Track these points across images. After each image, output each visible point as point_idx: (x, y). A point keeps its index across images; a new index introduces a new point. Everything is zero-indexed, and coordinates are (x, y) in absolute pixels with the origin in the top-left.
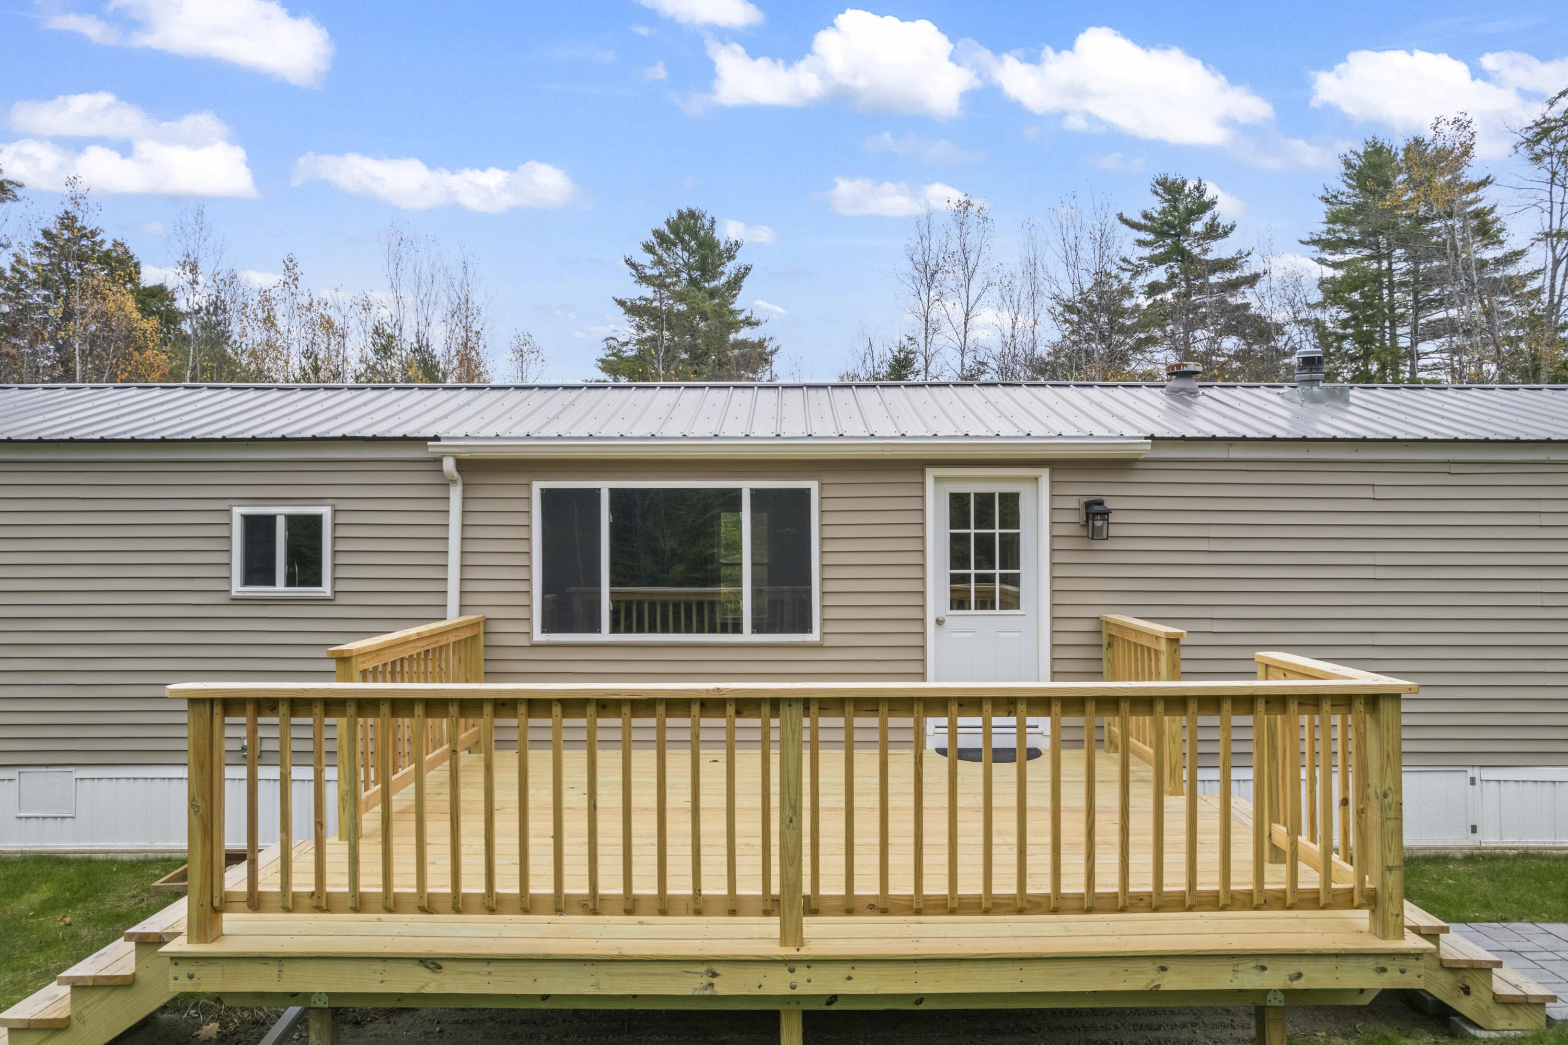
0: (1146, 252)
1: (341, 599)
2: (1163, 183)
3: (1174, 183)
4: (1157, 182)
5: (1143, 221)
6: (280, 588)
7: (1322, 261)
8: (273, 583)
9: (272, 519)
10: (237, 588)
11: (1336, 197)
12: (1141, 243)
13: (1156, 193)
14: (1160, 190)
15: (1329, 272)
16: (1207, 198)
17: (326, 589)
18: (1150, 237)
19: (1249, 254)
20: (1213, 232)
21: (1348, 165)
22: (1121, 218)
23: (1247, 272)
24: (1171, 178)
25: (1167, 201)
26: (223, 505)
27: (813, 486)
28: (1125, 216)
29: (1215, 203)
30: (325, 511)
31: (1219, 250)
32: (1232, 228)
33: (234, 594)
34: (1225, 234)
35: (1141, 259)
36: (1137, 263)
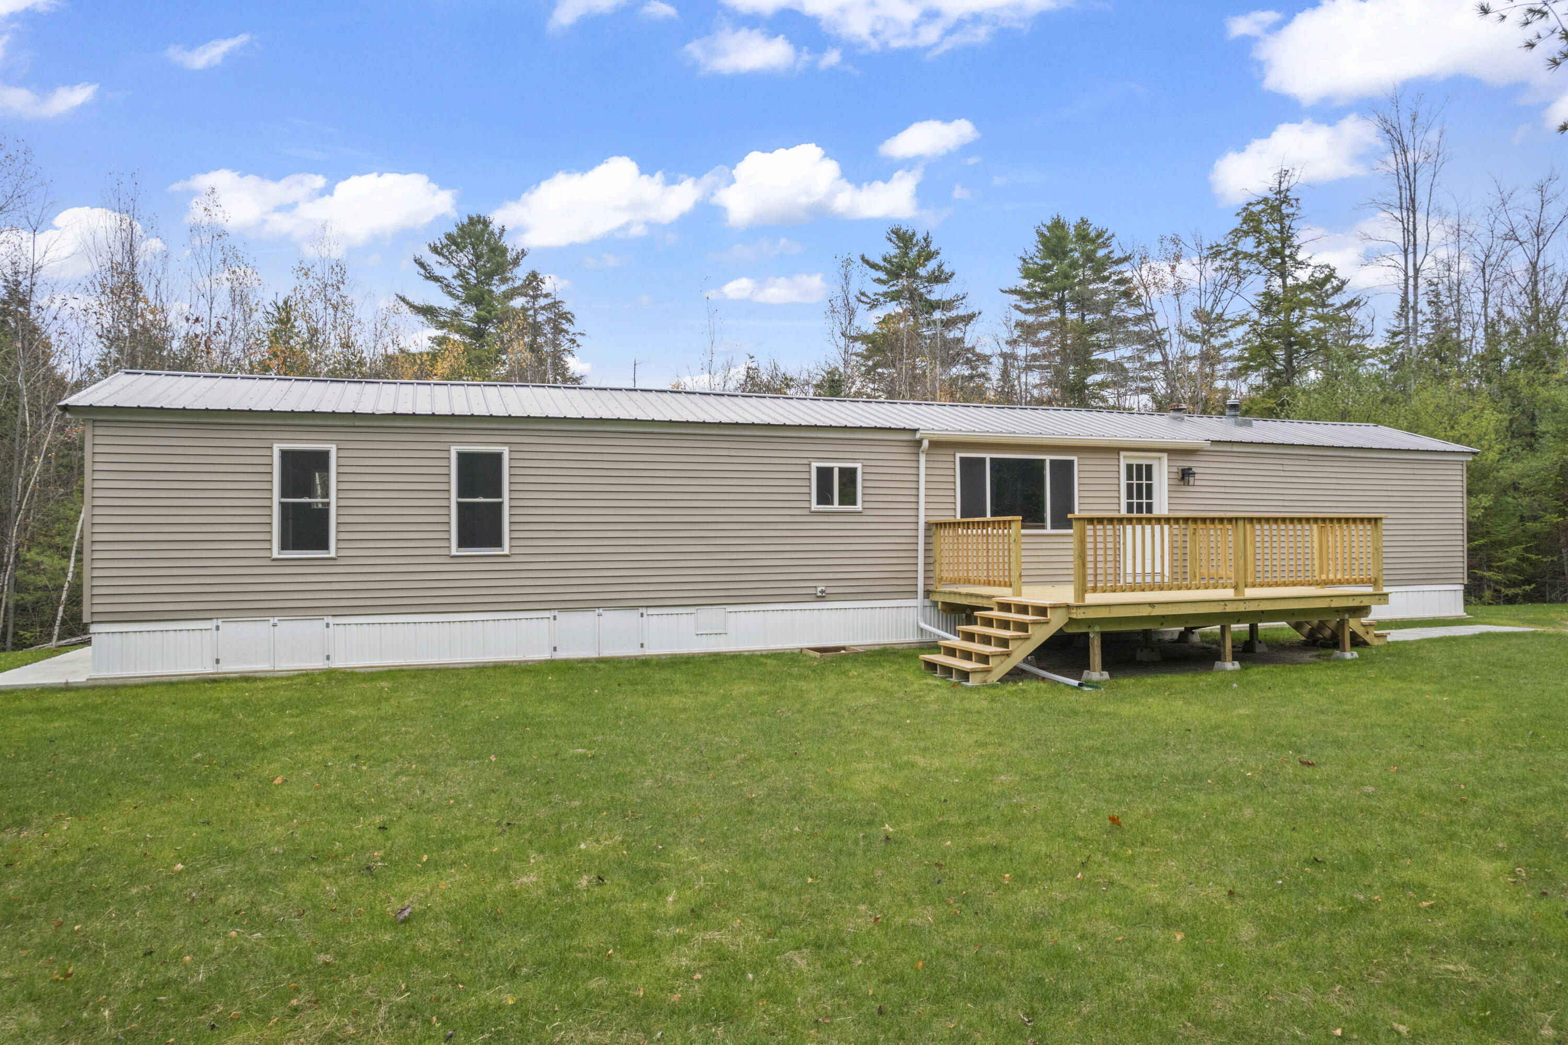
0: (883, 289)
1: (866, 512)
2: (896, 232)
3: (904, 234)
4: (892, 231)
5: (882, 263)
6: (836, 506)
7: (1017, 307)
8: (832, 504)
9: (832, 469)
10: (815, 506)
11: (1031, 258)
12: (879, 281)
13: (890, 240)
14: (893, 237)
15: (1021, 317)
16: (933, 248)
17: (859, 507)
18: (883, 276)
19: (964, 297)
20: (938, 278)
21: (1041, 235)
22: (863, 258)
23: (962, 312)
24: (904, 228)
25: (899, 247)
26: (806, 461)
27: (1075, 458)
28: (866, 257)
29: (938, 253)
30: (858, 466)
31: (938, 293)
32: (952, 275)
33: (813, 509)
34: (946, 280)
35: (876, 294)
36: (873, 297)
